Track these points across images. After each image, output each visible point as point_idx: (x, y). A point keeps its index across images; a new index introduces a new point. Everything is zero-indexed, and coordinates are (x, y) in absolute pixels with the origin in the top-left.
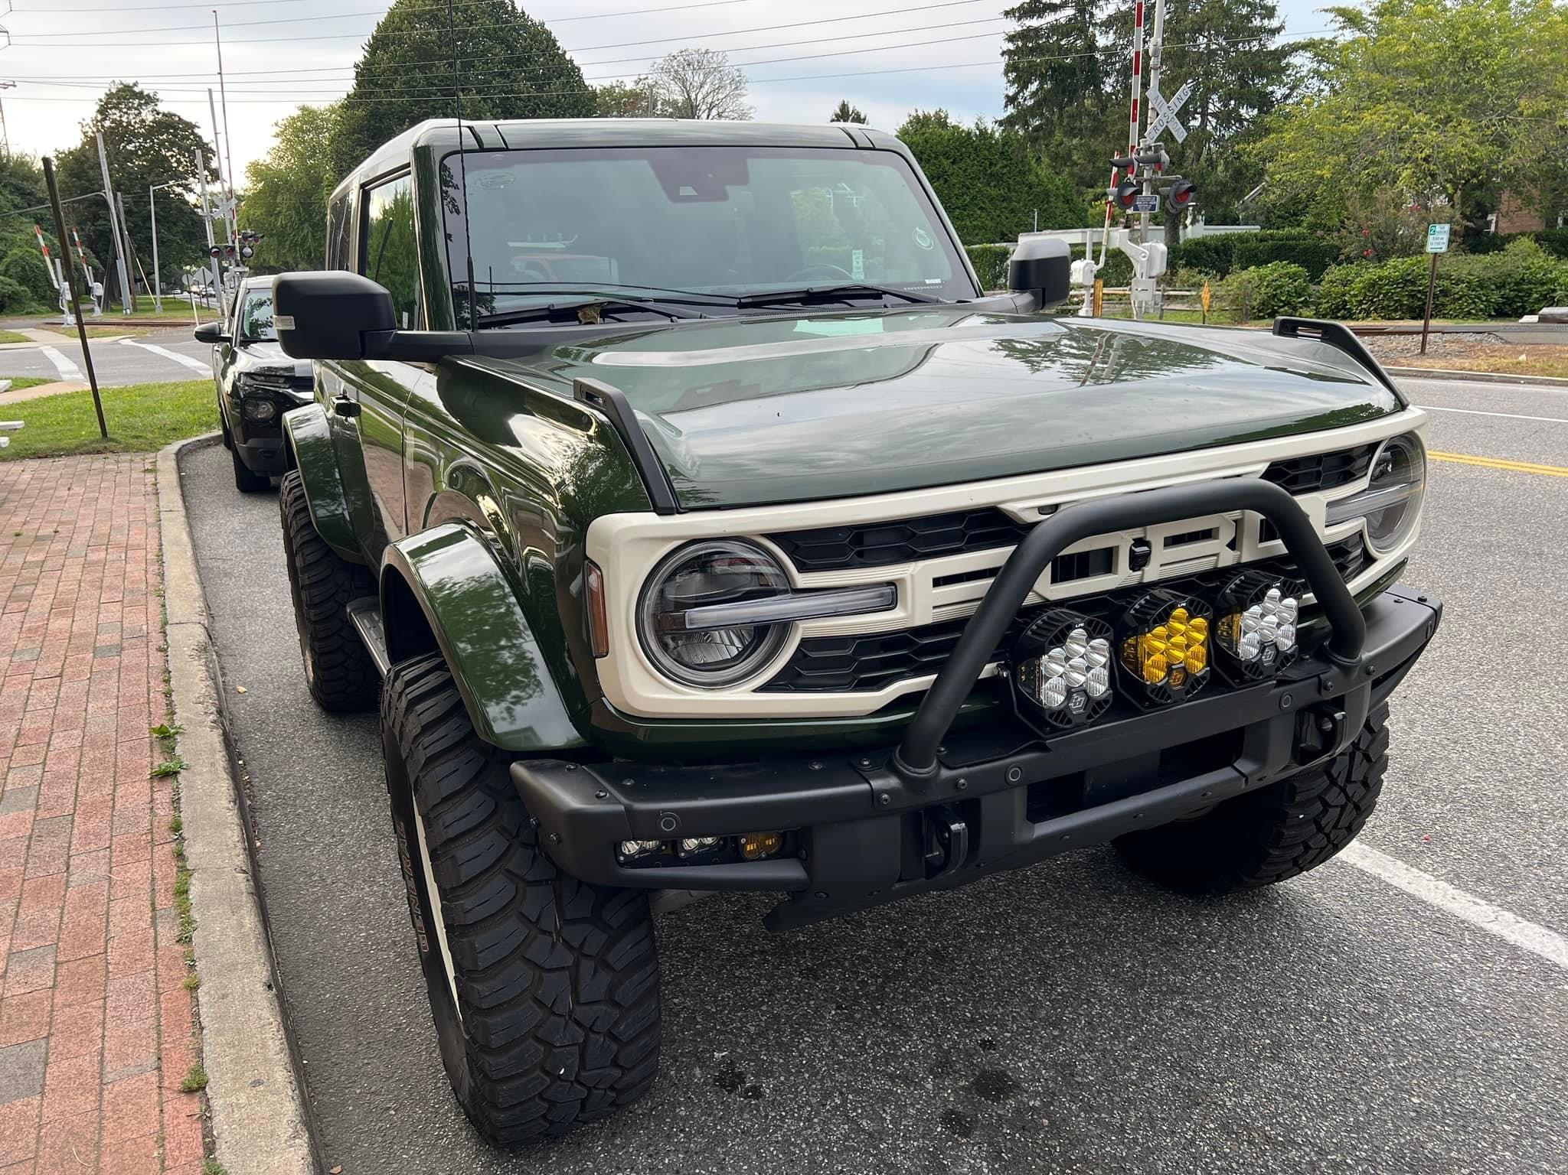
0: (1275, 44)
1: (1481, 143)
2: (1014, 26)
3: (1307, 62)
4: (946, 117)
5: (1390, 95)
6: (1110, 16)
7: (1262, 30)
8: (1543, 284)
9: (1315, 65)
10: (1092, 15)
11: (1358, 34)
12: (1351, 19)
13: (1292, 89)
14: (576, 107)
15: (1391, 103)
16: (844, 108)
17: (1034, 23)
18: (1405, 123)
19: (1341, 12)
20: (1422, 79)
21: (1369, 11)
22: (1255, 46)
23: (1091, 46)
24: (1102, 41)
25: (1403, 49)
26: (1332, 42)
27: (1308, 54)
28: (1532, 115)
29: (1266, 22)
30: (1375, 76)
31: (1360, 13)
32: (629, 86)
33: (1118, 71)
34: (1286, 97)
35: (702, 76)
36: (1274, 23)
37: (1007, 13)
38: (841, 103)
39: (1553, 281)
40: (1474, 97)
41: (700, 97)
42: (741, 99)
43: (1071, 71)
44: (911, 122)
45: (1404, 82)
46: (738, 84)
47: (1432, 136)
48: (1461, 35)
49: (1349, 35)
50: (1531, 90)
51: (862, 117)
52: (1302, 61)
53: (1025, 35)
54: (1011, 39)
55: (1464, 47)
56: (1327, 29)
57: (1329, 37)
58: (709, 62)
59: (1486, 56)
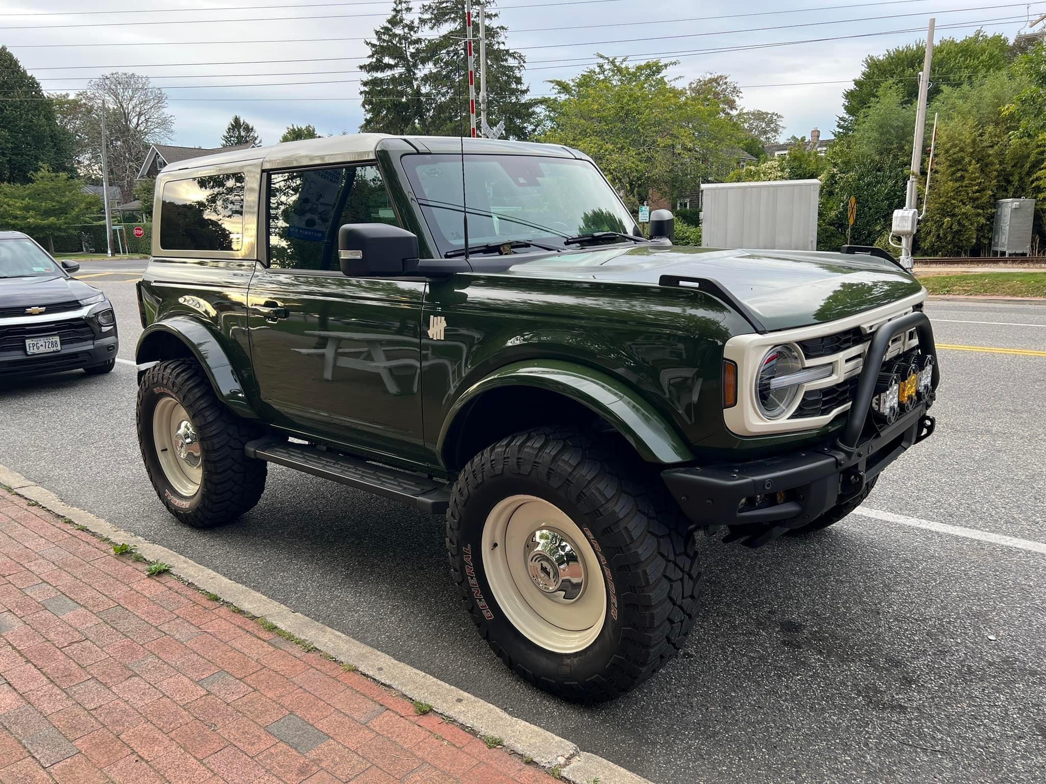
0: (525, 99)
1: (641, 161)
2: (366, 76)
3: (543, 111)
4: (314, 130)
5: (591, 132)
6: (426, 75)
7: (517, 90)
8: (683, 240)
9: (548, 113)
10: (414, 74)
11: (567, 96)
12: (564, 87)
13: (537, 126)
14: (36, 109)
15: (593, 138)
16: (237, 120)
17: (379, 75)
18: (601, 149)
19: (559, 83)
20: (607, 125)
21: (572, 84)
22: (514, 100)
23: (418, 92)
24: (424, 90)
25: (596, 107)
26: (555, 100)
27: (543, 107)
28: (664, 147)
29: (519, 86)
30: (583, 121)
31: (568, 84)
32: (72, 97)
33: (434, 109)
34: (534, 130)
35: (131, 93)
36: (524, 88)
37: (361, 67)
38: (234, 117)
39: (688, 237)
40: (635, 136)
41: (130, 107)
42: (163, 110)
43: (406, 106)
44: (289, 133)
45: (597, 126)
46: (160, 99)
47: (615, 156)
48: (625, 101)
49: (563, 97)
50: (663, 133)
51: (250, 127)
52: (540, 110)
53: (374, 82)
54: (365, 84)
55: (627, 108)
56: (551, 93)
57: (552, 97)
58: (135, 83)
59: (638, 113)
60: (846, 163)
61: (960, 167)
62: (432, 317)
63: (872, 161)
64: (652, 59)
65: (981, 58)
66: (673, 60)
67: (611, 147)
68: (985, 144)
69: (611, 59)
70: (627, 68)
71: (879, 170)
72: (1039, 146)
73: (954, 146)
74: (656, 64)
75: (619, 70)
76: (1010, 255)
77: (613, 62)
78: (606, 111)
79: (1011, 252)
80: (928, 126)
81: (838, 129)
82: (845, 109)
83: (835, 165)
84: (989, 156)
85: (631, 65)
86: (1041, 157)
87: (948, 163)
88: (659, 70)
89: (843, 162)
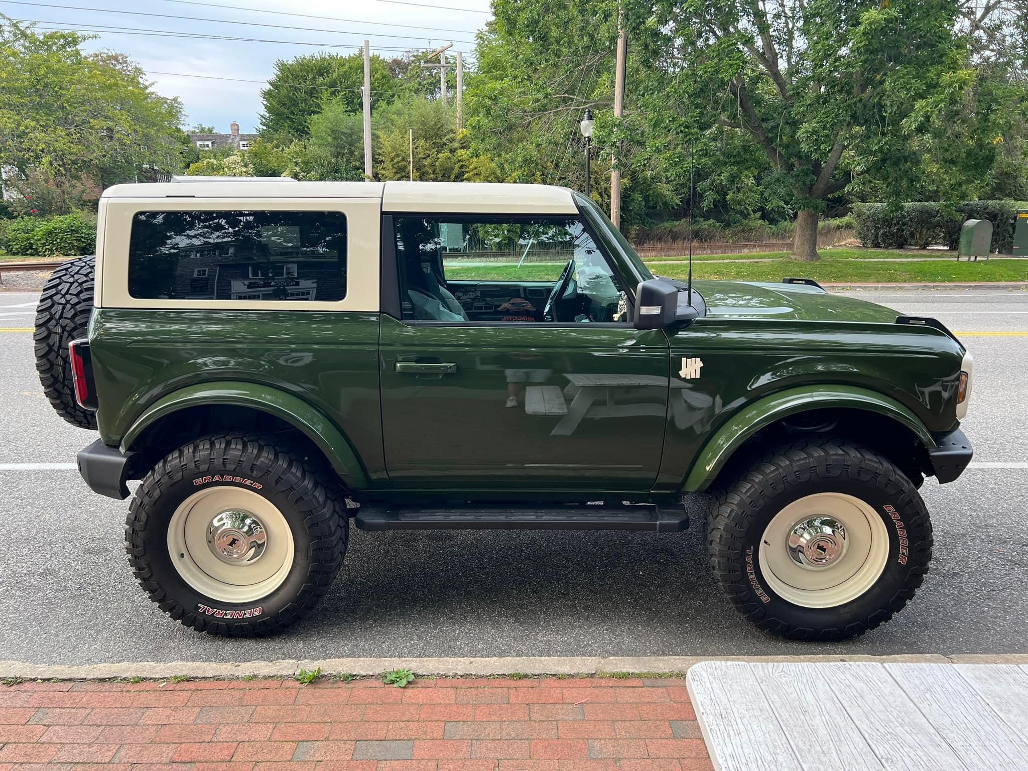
1: (74, 144)
40: (61, 115)
48: (41, 72)
55: (45, 80)
59: (61, 88)
60: (306, 163)
61: (404, 174)
62: (684, 359)
63: (329, 163)
64: (66, 30)
65: (376, 76)
66: (91, 34)
67: (33, 124)
68: (420, 156)
69: (15, 22)
70: (33, 34)
71: (336, 172)
72: (459, 161)
73: (398, 155)
74: (72, 35)
75: (24, 35)
76: (450, 250)
77: (15, 25)
78: (20, 82)
79: (452, 247)
80: (375, 137)
81: (261, 127)
82: (266, 108)
83: (297, 164)
84: (424, 166)
85: (39, 33)
86: (462, 170)
87: (394, 170)
88: (75, 42)
89: (303, 162)
